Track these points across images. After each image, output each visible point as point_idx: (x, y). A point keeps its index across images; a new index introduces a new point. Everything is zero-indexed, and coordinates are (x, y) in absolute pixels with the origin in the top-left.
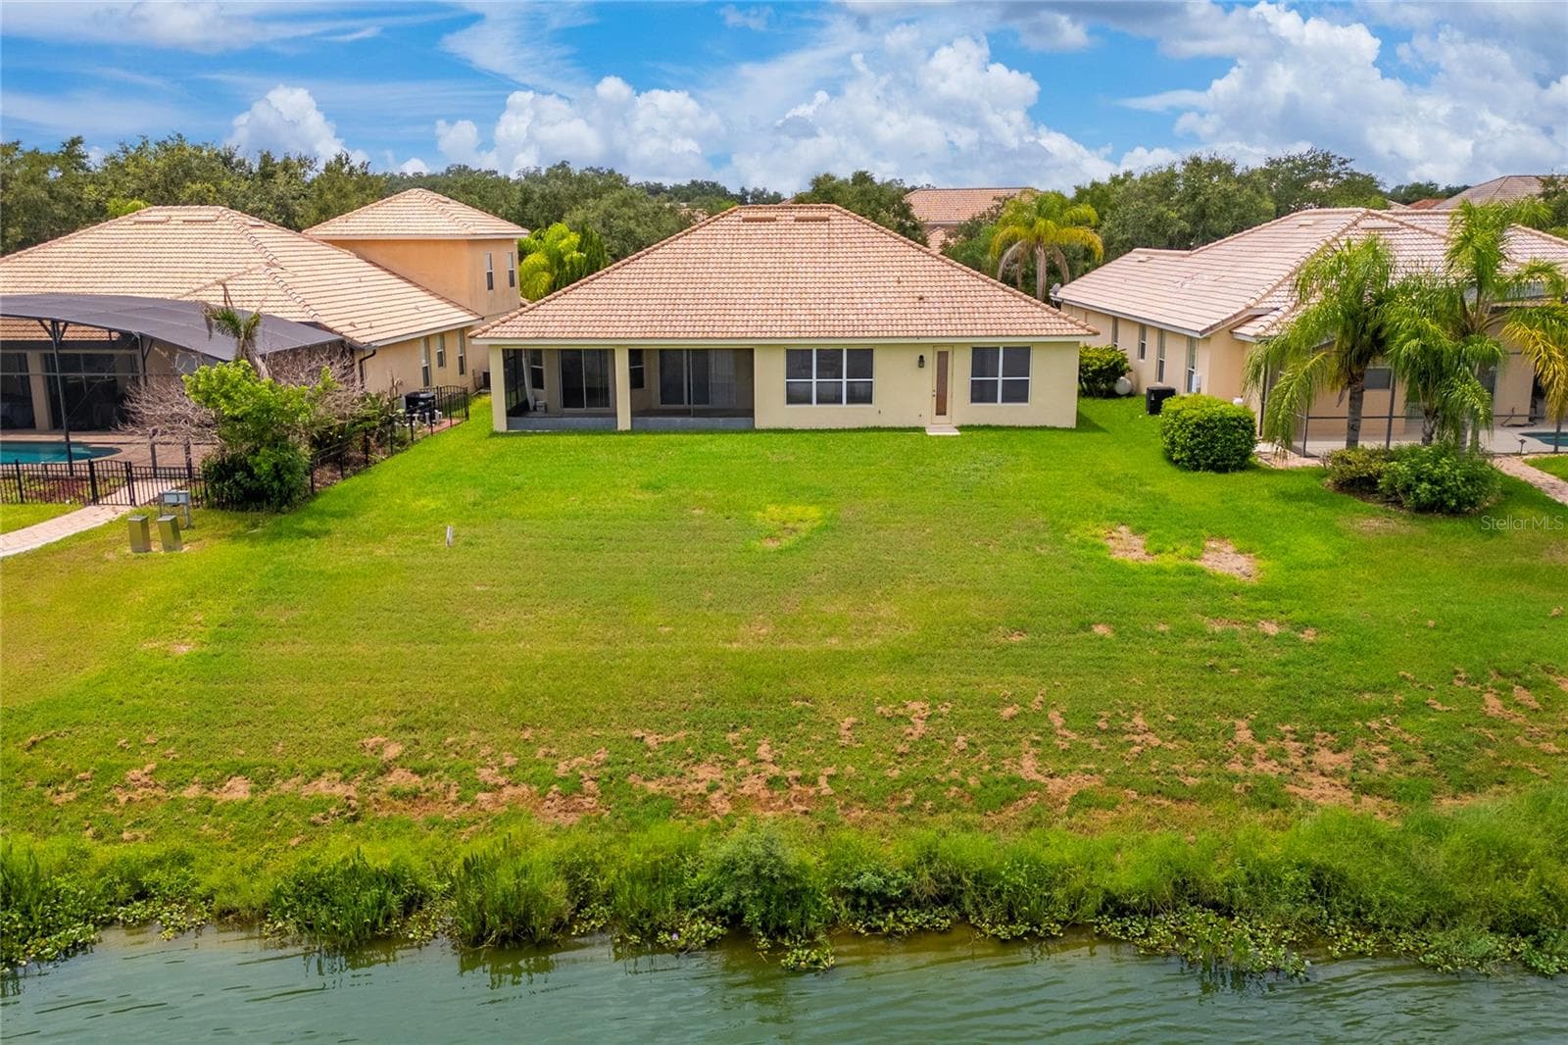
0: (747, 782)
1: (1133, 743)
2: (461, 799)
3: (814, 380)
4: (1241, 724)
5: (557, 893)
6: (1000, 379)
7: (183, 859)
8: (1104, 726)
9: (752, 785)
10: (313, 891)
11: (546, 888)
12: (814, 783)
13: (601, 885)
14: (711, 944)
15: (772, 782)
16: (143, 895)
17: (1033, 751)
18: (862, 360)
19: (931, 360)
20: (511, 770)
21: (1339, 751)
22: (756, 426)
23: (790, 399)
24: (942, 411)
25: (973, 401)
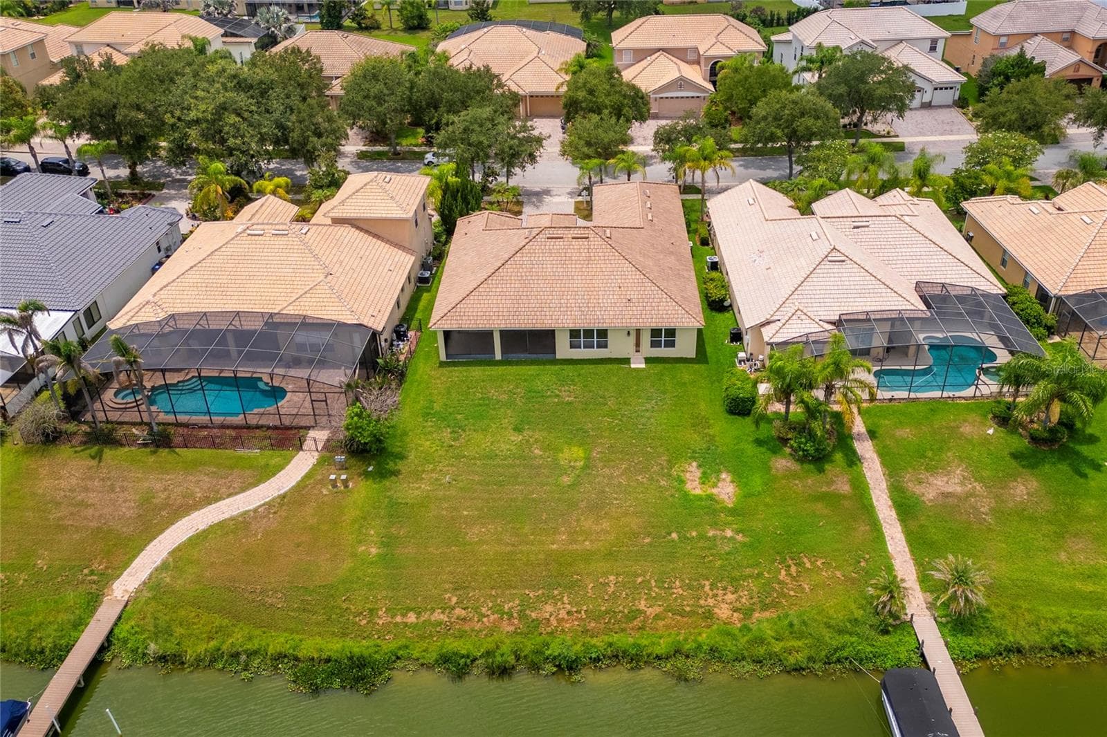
0: (561, 612)
1: (674, 593)
2: (479, 621)
3: (582, 340)
4: (707, 583)
5: (511, 660)
6: (663, 339)
7: (406, 647)
8: (666, 586)
9: (563, 614)
10: (445, 660)
11: (509, 659)
12: (580, 613)
13: (523, 654)
14: (553, 674)
15: (568, 613)
16: (398, 658)
17: (645, 597)
18: (603, 333)
19: (633, 334)
20: (491, 608)
21: (733, 594)
22: (557, 357)
23: (571, 347)
24: (638, 351)
25: (651, 347)
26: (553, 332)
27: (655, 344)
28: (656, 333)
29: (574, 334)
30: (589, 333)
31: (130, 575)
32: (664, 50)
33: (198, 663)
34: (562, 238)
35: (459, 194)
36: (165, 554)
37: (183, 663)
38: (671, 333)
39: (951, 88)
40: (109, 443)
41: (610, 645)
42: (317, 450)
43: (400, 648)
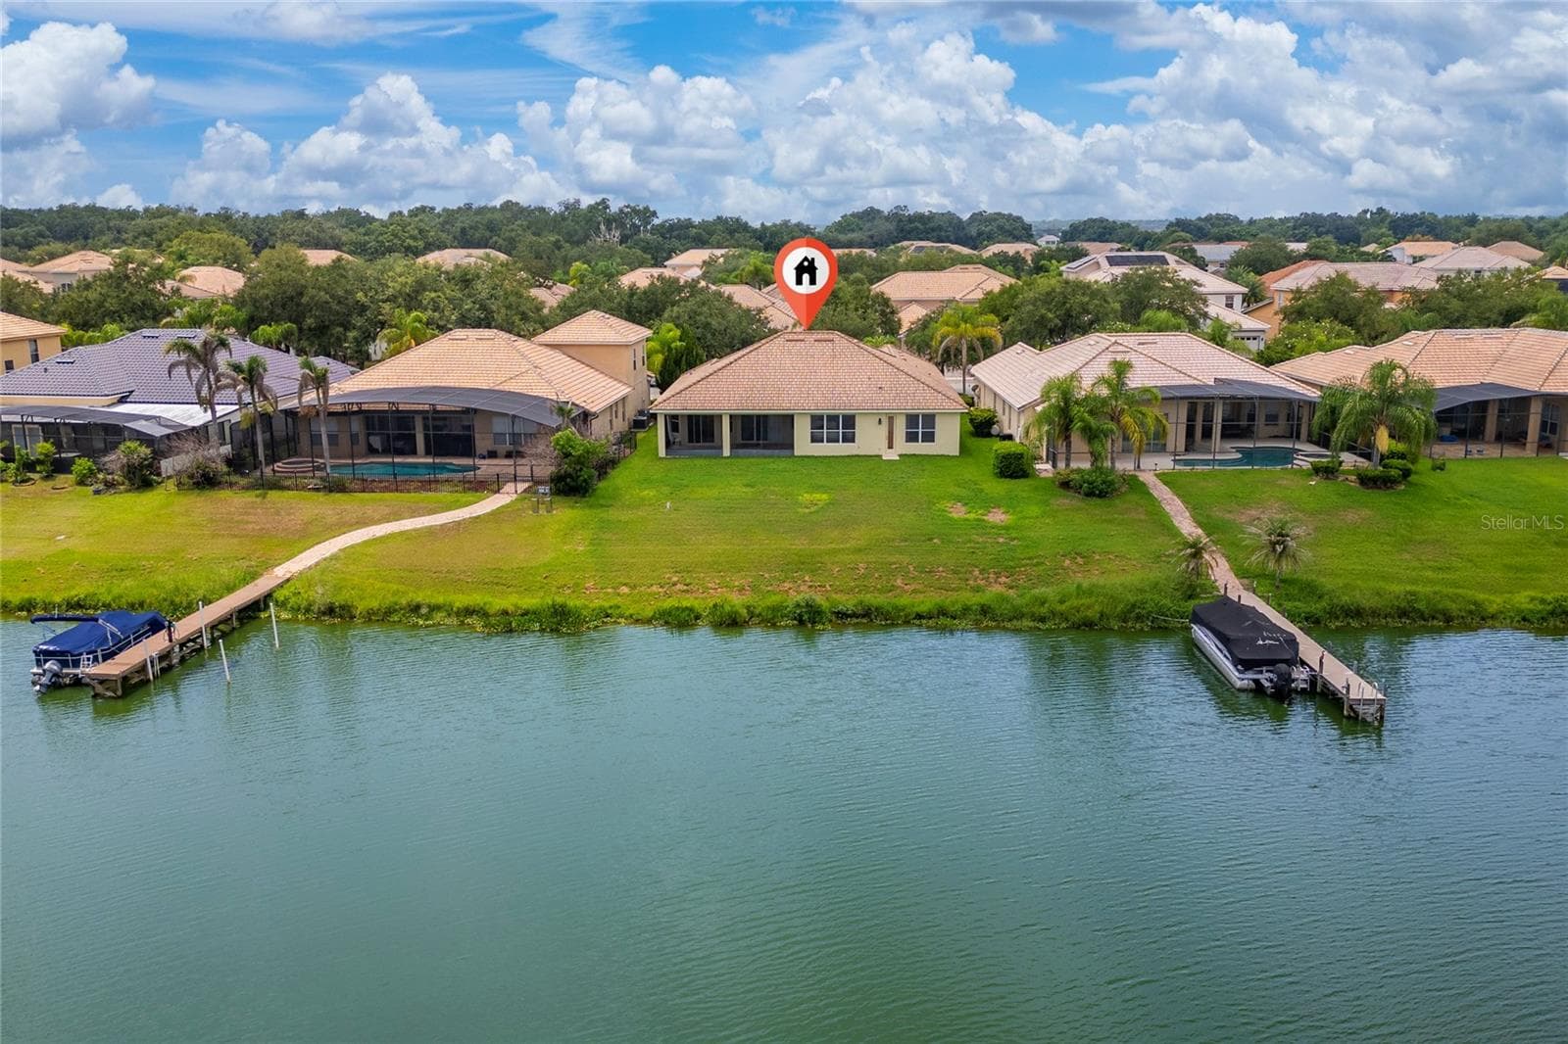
3: (825, 431)
6: (920, 430)
7: (618, 607)
10: (664, 613)
13: (757, 612)
16: (607, 616)
18: (849, 420)
19: (885, 421)
22: (796, 454)
23: (813, 441)
24: (890, 447)
25: (907, 441)
26: (791, 418)
27: (911, 437)
28: (912, 420)
29: (817, 421)
30: (833, 419)
31: (294, 562)
32: (916, 301)
33: (370, 617)
34: (803, 340)
35: (684, 358)
36: (336, 550)
37: (352, 617)
38: (930, 419)
39: (1255, 339)
40: (275, 489)
41: (861, 602)
42: (516, 491)
43: (611, 607)
